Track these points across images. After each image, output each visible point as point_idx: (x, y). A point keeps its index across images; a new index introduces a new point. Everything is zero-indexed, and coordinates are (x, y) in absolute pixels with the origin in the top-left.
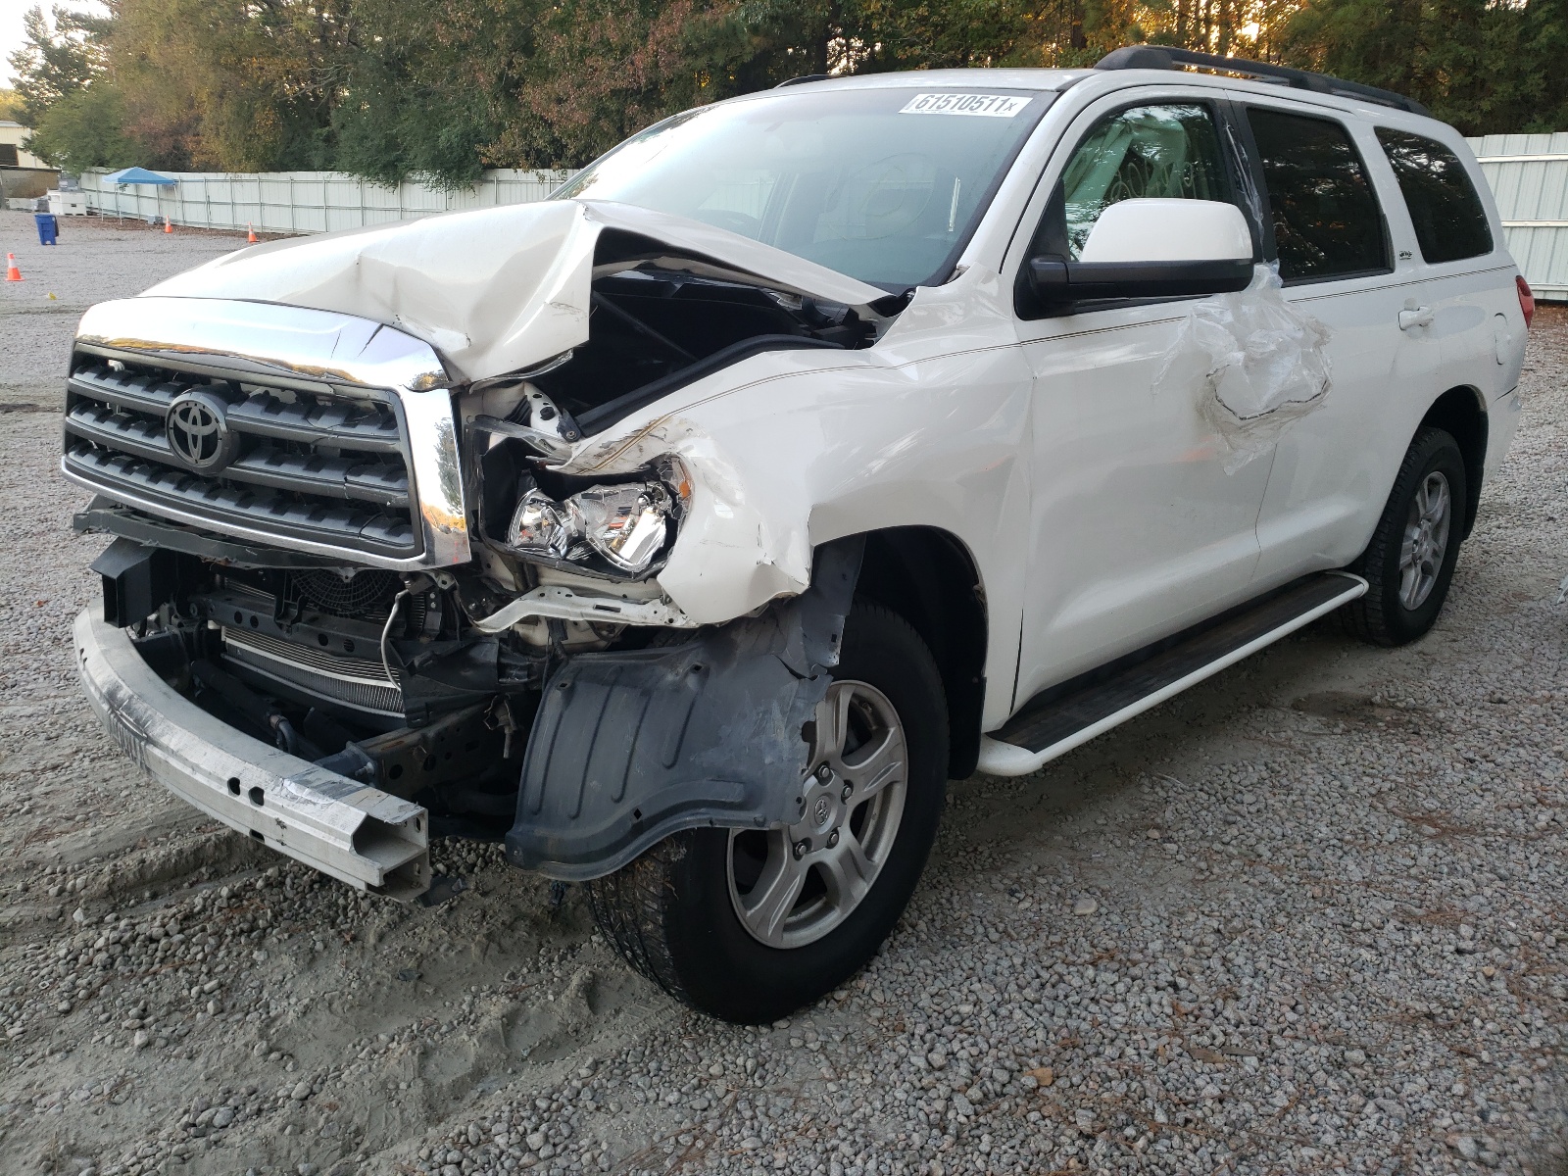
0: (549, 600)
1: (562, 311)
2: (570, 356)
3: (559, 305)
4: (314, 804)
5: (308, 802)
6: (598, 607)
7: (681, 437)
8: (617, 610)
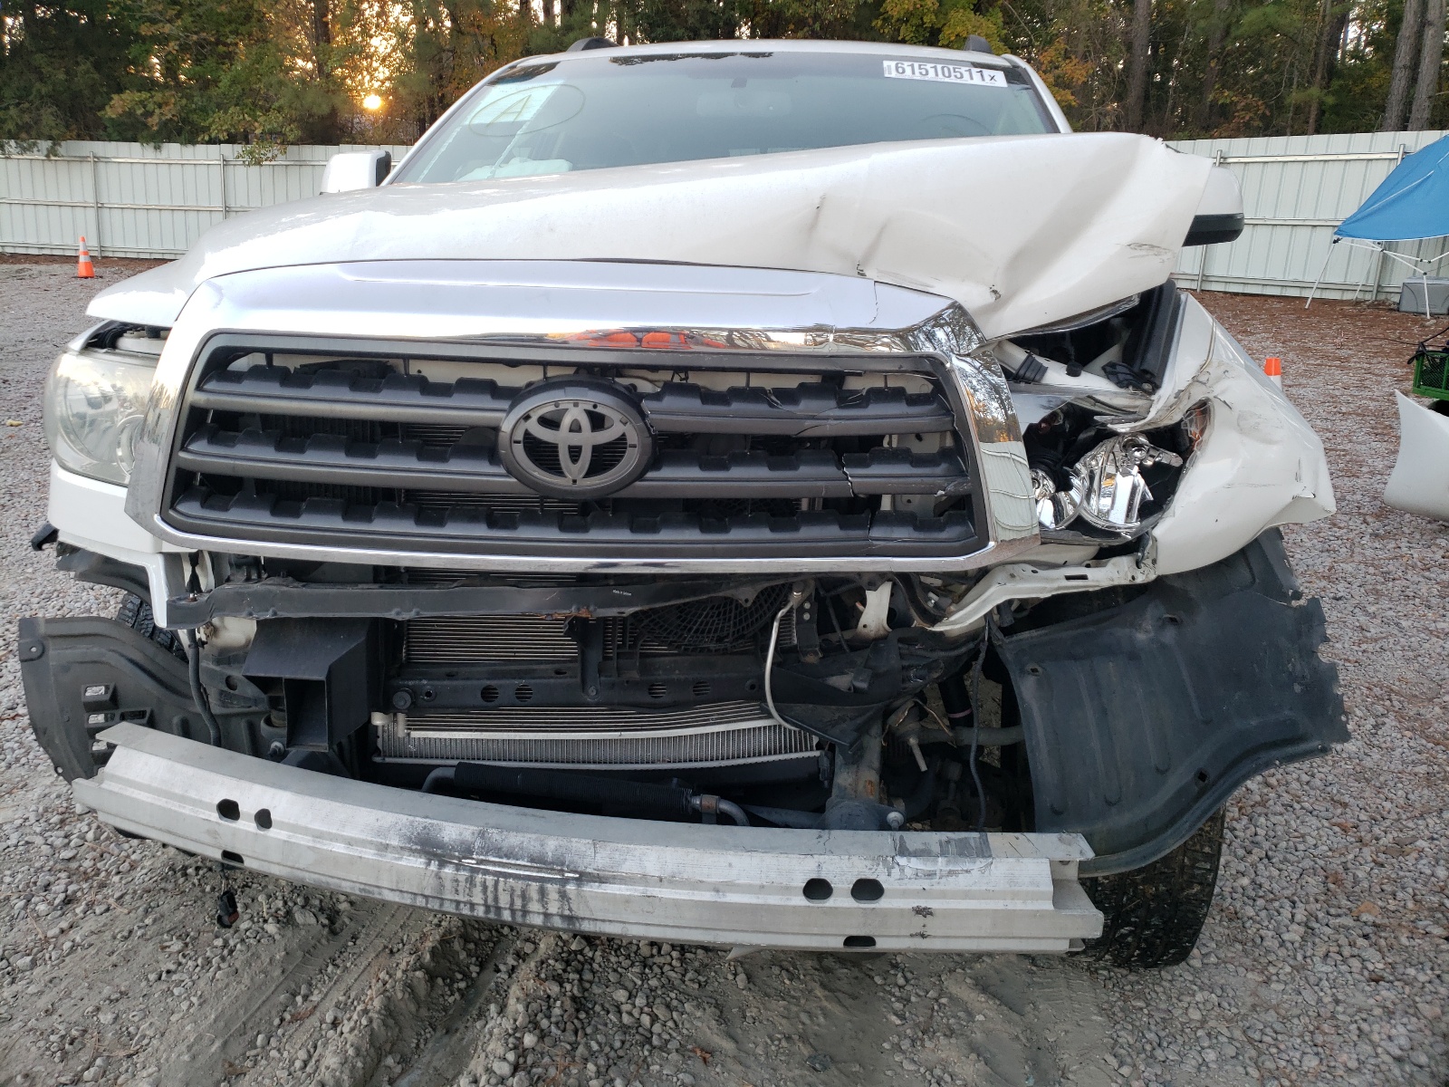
0: (1023, 579)
1: (1144, 253)
2: (1136, 302)
3: (1141, 245)
4: (967, 871)
5: (951, 873)
6: (1068, 578)
7: (1218, 380)
8: (1084, 577)
